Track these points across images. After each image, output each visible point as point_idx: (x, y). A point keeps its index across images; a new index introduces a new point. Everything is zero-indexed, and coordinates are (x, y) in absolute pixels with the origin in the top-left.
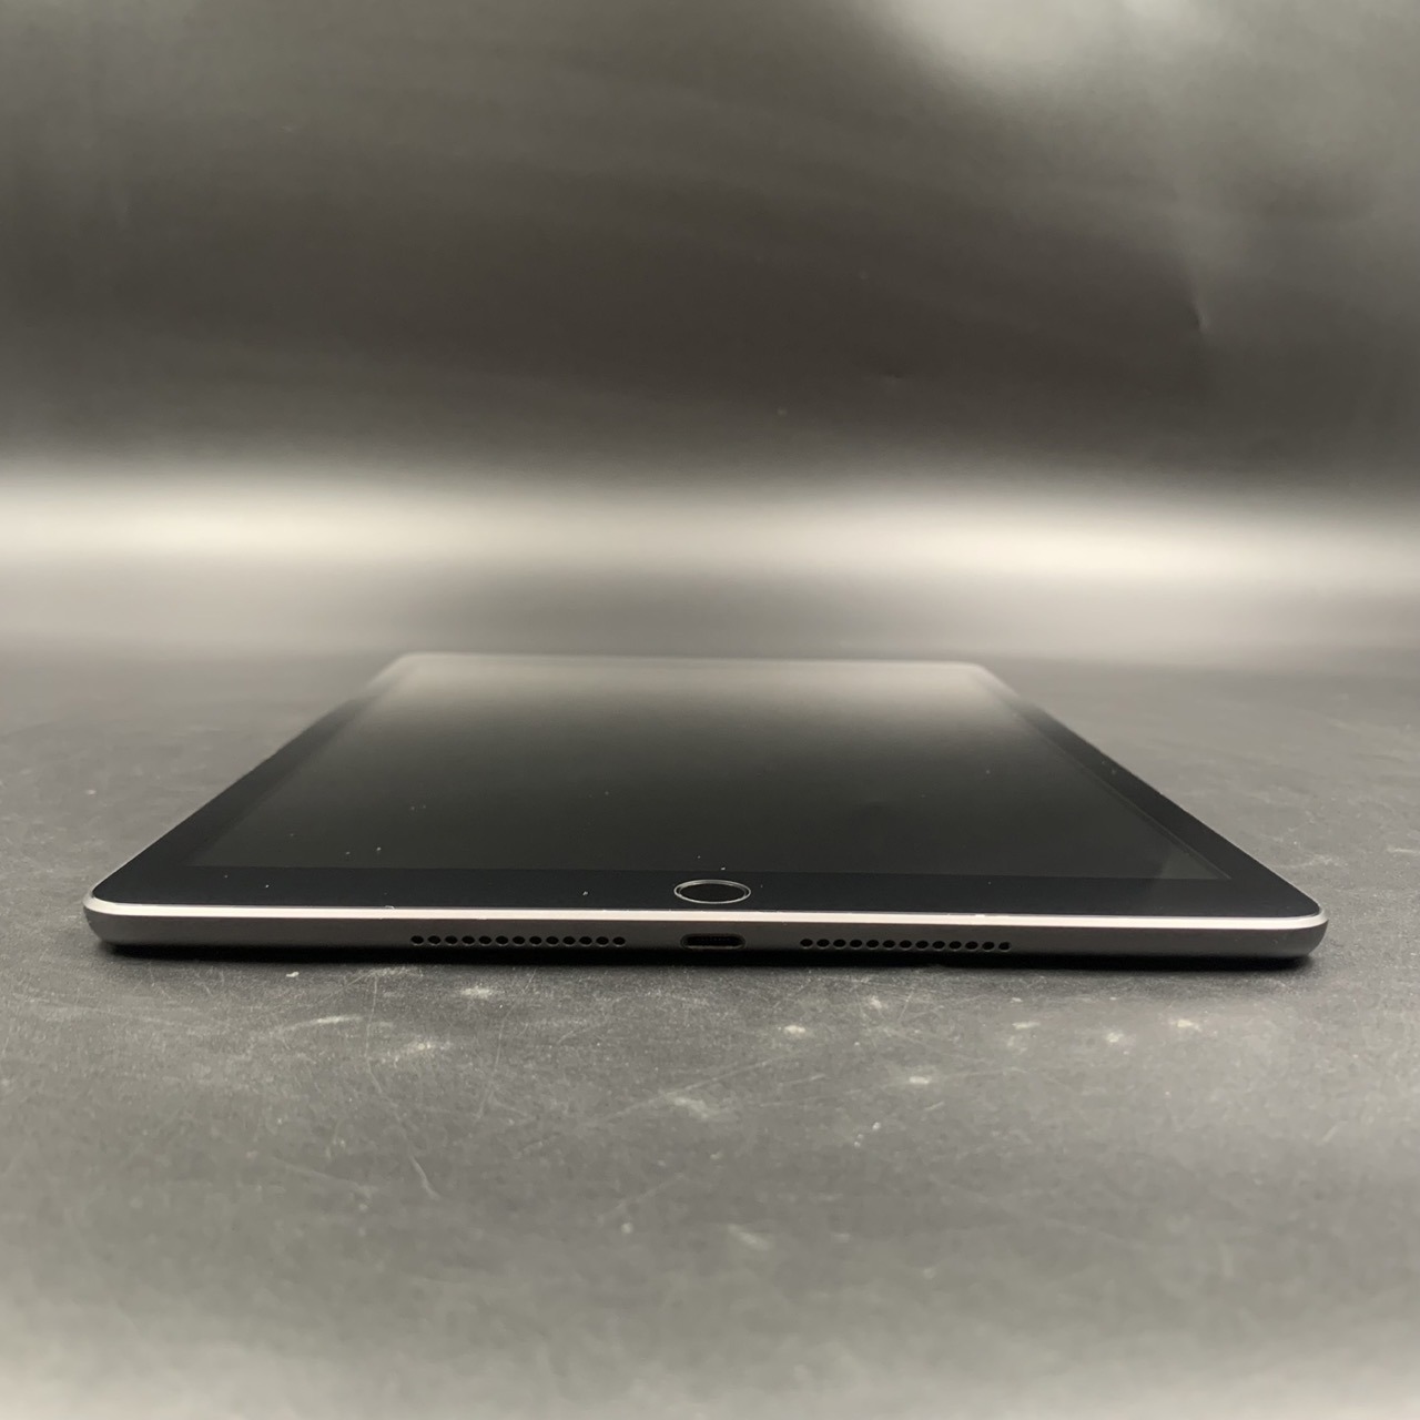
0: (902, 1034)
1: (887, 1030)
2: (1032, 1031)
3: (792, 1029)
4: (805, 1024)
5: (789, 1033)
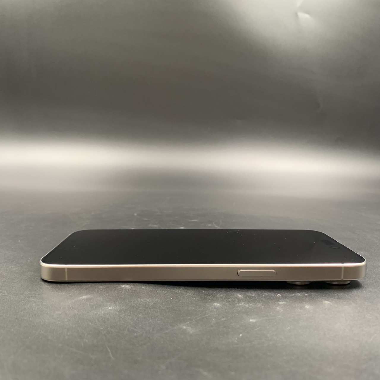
1: (243, 304)
2: (284, 305)
3: (215, 304)
4: (219, 303)
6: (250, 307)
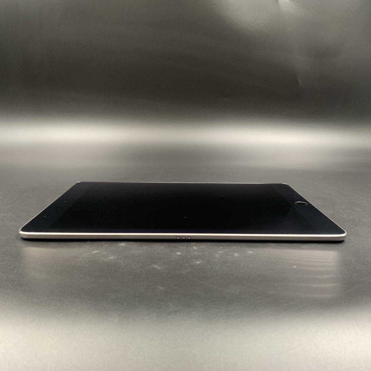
0: (198, 254)
1: (195, 253)
2: (222, 253)
3: (178, 253)
4: (181, 252)
5: (177, 254)
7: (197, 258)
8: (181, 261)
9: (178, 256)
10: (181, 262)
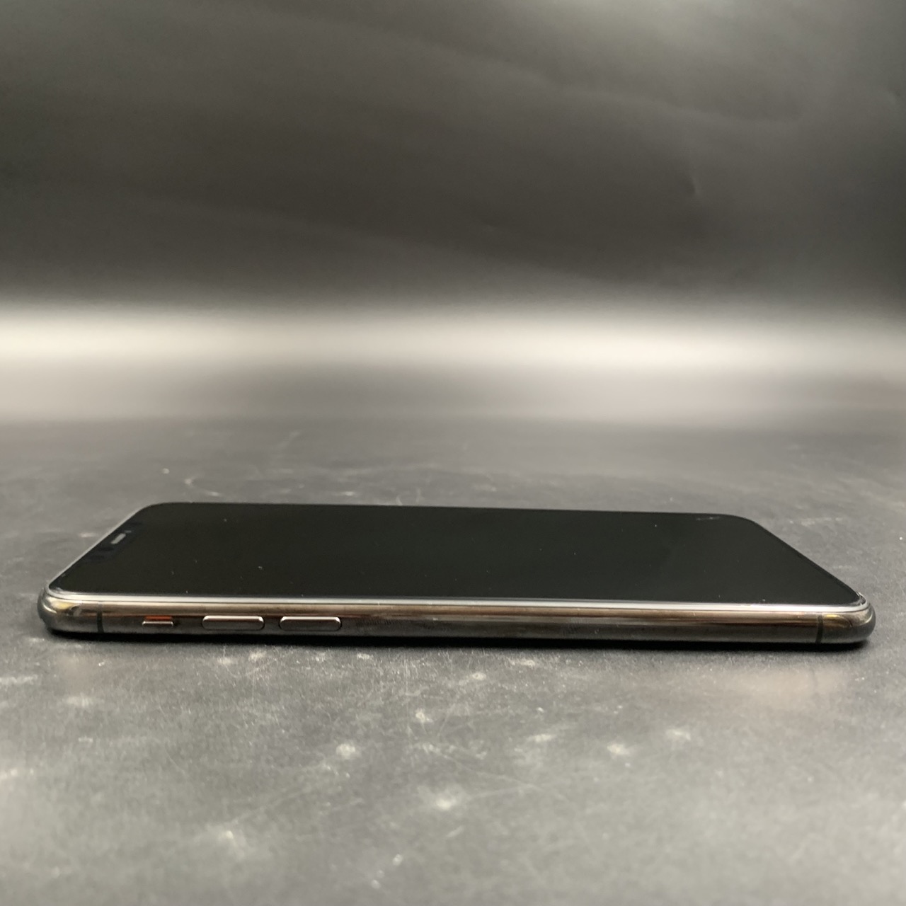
6: (446, 757)
7: (435, 776)
8: (357, 794)
9: (343, 765)
10: (360, 800)
